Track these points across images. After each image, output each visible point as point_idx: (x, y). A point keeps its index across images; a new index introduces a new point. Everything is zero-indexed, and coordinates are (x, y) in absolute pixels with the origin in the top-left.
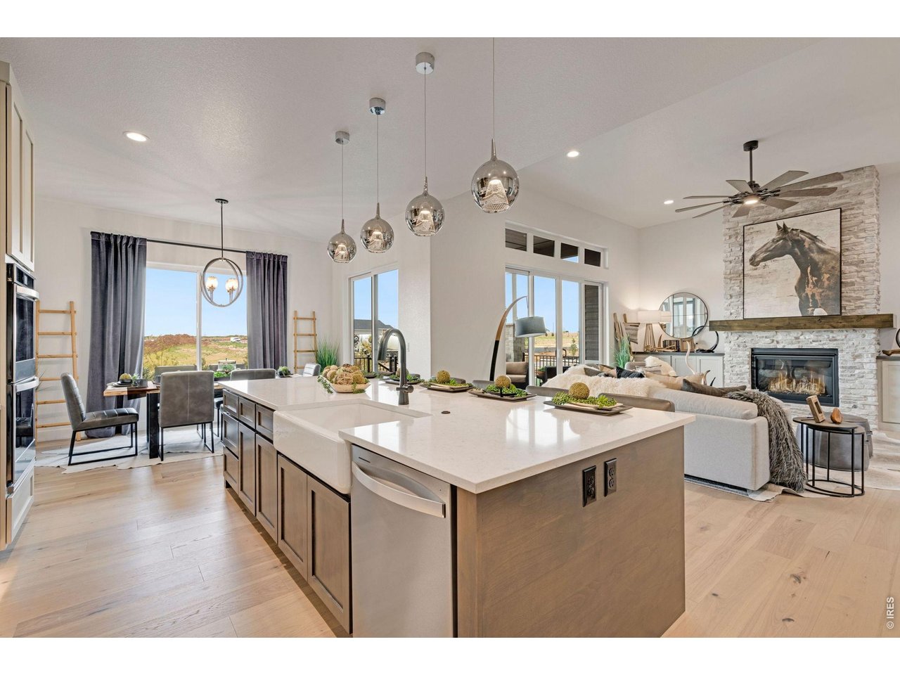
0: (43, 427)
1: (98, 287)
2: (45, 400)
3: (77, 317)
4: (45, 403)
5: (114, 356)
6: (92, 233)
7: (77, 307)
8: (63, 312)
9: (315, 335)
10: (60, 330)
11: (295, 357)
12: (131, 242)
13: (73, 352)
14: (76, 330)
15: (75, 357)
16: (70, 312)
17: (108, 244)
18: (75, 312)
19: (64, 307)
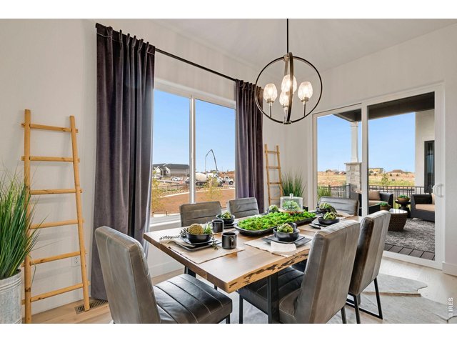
0: (40, 299)
1: (105, 99)
2: (42, 258)
3: (79, 136)
4: (42, 261)
5: (124, 190)
6: (98, 25)
7: (79, 124)
8: (63, 130)
9: (279, 168)
10: (58, 154)
11: (269, 189)
12: (140, 47)
13: (76, 185)
14: (79, 155)
15: (79, 192)
16: (70, 130)
17: (116, 45)
18: (77, 130)
19: (62, 123)
